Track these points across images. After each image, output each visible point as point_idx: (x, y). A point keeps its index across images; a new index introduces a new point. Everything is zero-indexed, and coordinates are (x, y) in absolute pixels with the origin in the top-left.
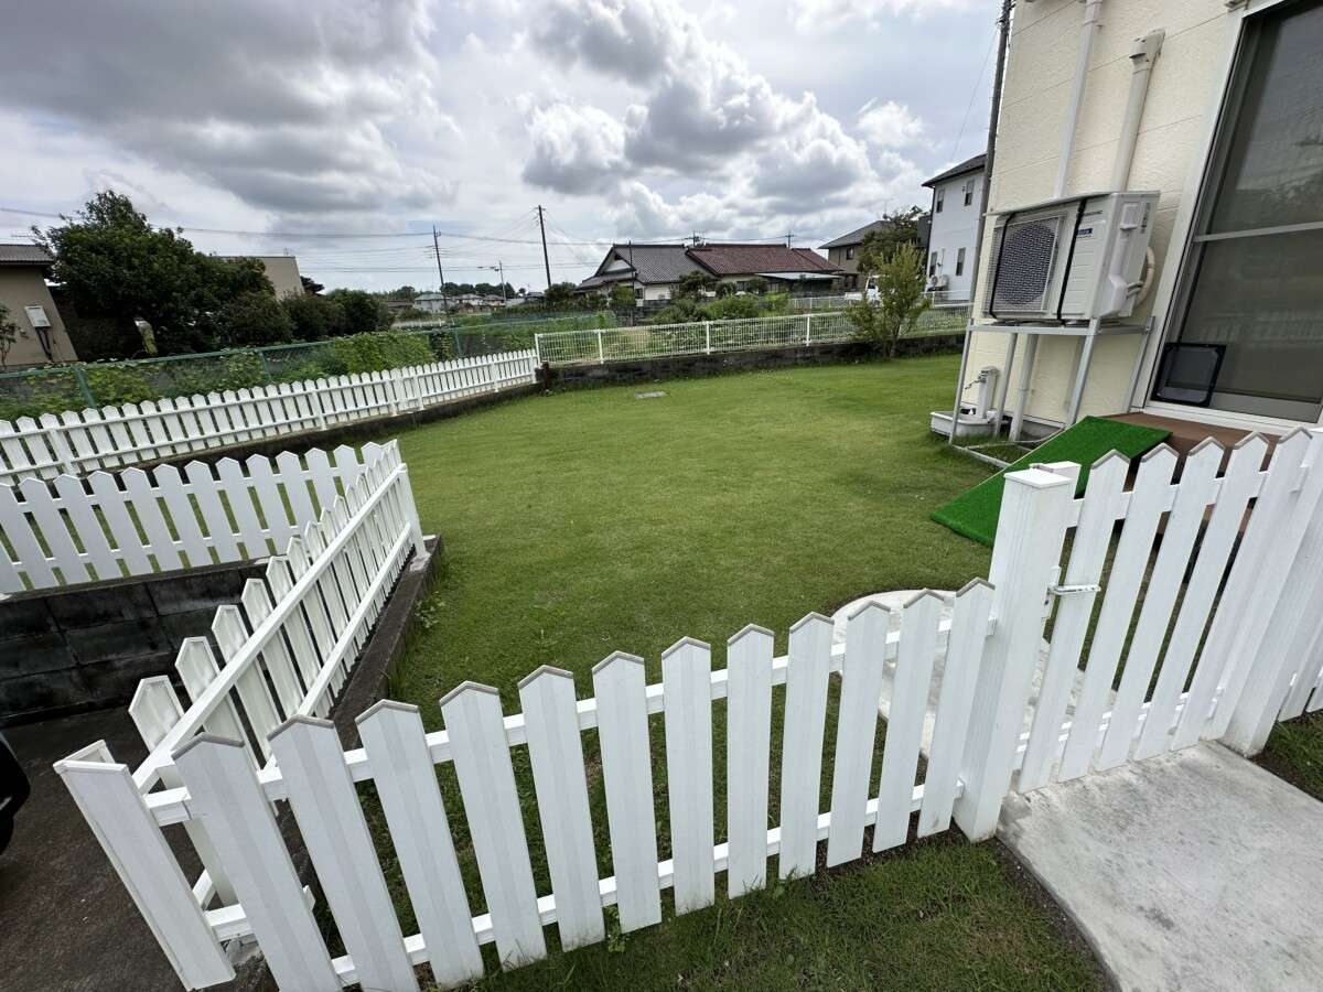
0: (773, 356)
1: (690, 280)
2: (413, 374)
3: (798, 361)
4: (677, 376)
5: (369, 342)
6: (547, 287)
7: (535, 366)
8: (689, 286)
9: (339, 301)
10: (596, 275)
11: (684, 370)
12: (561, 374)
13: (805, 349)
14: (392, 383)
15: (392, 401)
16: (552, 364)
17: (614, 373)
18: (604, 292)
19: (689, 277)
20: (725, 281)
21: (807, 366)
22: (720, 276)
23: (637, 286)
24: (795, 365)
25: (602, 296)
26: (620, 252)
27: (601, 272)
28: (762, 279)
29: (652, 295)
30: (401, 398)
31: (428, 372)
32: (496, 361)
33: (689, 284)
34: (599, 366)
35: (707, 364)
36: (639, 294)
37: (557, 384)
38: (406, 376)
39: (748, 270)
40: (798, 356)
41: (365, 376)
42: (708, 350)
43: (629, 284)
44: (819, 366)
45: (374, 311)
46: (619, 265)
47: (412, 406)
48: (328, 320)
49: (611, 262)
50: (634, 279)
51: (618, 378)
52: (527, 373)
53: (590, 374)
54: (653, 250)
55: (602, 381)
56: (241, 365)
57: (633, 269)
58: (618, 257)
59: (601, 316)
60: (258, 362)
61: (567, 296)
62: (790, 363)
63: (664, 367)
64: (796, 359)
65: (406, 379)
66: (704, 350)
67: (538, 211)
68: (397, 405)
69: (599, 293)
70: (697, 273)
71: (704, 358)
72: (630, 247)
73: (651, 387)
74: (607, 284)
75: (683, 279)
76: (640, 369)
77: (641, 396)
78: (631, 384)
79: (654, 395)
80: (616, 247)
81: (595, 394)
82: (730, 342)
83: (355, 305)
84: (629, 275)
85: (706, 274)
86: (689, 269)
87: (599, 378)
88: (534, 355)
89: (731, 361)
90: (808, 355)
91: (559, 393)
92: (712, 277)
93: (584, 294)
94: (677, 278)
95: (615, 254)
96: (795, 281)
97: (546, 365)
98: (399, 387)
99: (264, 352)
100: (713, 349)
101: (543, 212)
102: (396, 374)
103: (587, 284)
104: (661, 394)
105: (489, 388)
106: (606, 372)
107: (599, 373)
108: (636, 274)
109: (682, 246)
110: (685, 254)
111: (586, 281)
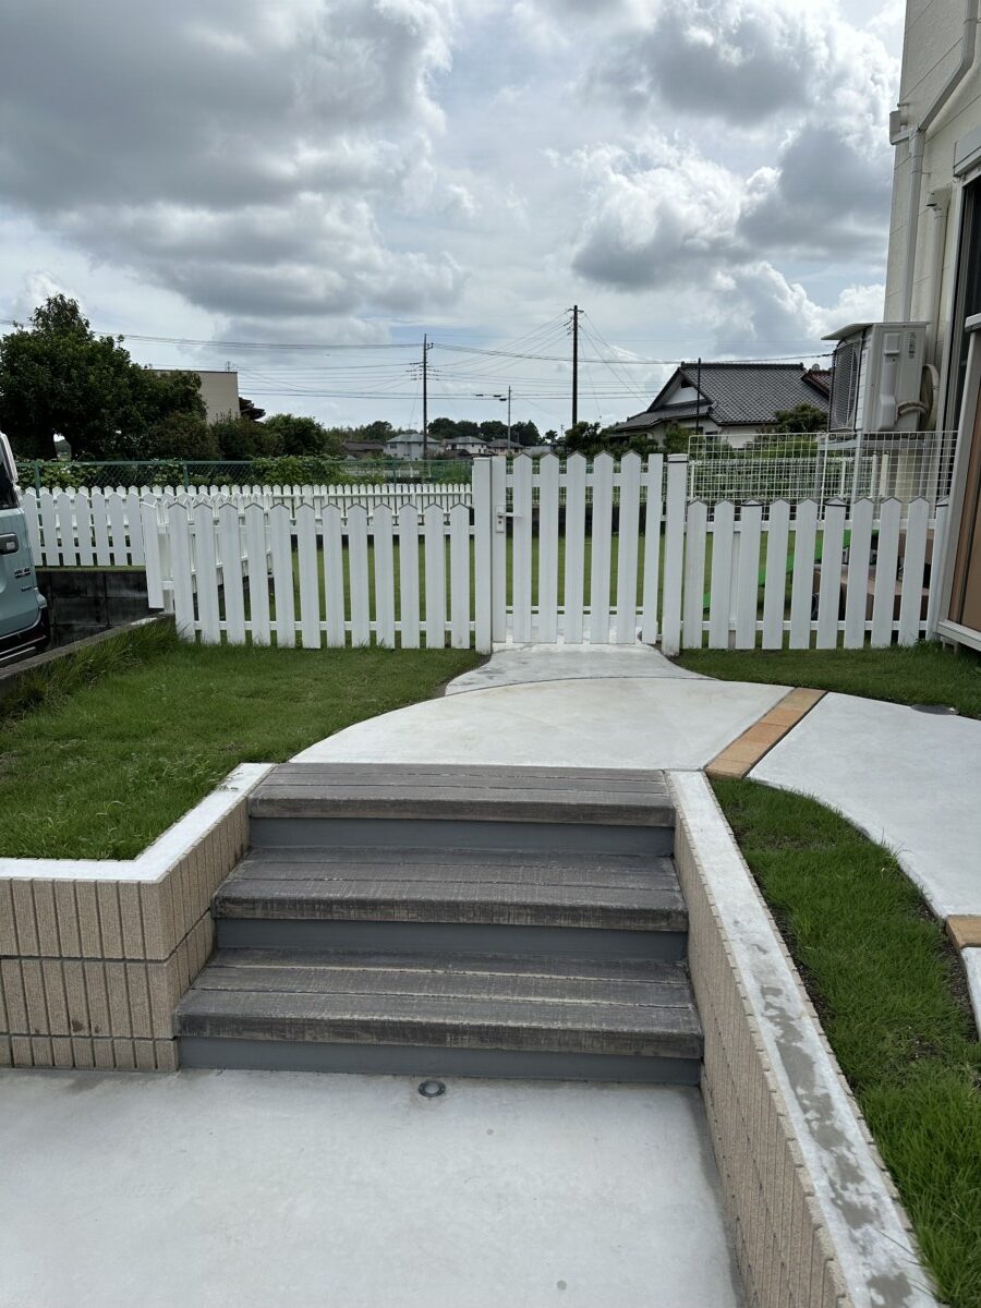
1: (793, 418)
6: (569, 426)
9: (278, 430)
10: (650, 410)
19: (791, 416)
23: (709, 427)
25: (652, 442)
26: (692, 375)
27: (659, 404)
33: (790, 426)
46: (688, 395)
49: (675, 391)
57: (708, 402)
58: (686, 384)
67: (572, 313)
74: (664, 423)
75: (780, 418)
86: (799, 401)
93: (627, 439)
94: (772, 417)
95: (682, 378)
108: (710, 409)
109: (800, 367)
110: (802, 379)
111: (632, 418)
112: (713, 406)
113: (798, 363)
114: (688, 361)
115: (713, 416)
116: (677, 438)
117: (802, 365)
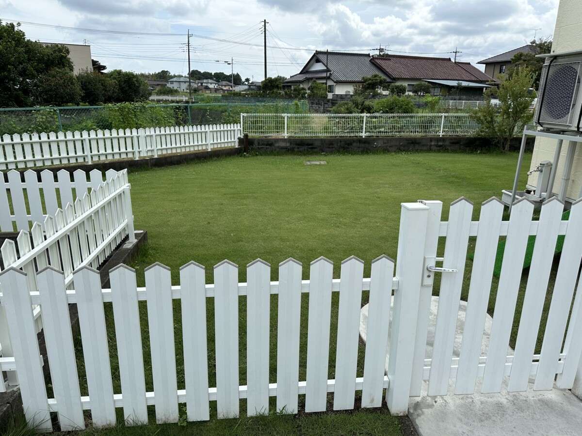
0: (412, 143)
1: (370, 81)
2: (153, 133)
3: (432, 147)
4: (339, 152)
5: (129, 109)
6: (263, 79)
7: (239, 136)
8: (369, 86)
9: (115, 78)
10: (301, 73)
11: (344, 148)
12: (256, 143)
13: (439, 139)
14: (138, 137)
15: (136, 149)
16: (250, 135)
17: (294, 146)
18: (305, 86)
19: (370, 79)
20: (398, 84)
21: (439, 151)
22: (395, 79)
23: (330, 83)
24: (430, 150)
25: (303, 89)
26: (321, 57)
27: (305, 71)
28: (427, 83)
29: (340, 90)
30: (143, 148)
31: (163, 132)
32: (211, 129)
33: (369, 84)
34: (284, 140)
35: (363, 145)
36: (331, 88)
37: (253, 149)
38: (148, 133)
39: (418, 76)
40: (433, 143)
41: (121, 131)
42: (364, 135)
43: (325, 81)
44: (448, 152)
45: (138, 87)
46: (319, 67)
47: (150, 154)
48: (106, 91)
49: (312, 65)
50: (328, 78)
51: (296, 150)
52: (233, 140)
53: (277, 145)
54: (344, 57)
55: (284, 150)
56: (44, 117)
57: (328, 70)
58: (318, 61)
59: (296, 104)
60: (56, 116)
61: (277, 87)
62: (425, 148)
63: (330, 145)
64: (431, 145)
65: (147, 136)
66: (361, 134)
67: (263, 23)
68: (139, 152)
69: (301, 86)
70: (376, 76)
71: (360, 140)
72: (327, 53)
73: (317, 157)
74: (308, 80)
75: (365, 80)
76: (312, 144)
77: (308, 163)
78: (305, 155)
79: (318, 163)
80: (318, 53)
81: (278, 159)
82: (382, 130)
83: (125, 82)
84: (324, 75)
85: (383, 77)
86: (370, 72)
87: (282, 148)
88: (239, 128)
89: (379, 144)
90: (440, 143)
91: (253, 156)
92: (388, 80)
93: (290, 86)
94: (360, 79)
95: (316, 58)
96: (453, 87)
97: (246, 136)
98: (142, 141)
99: (60, 110)
100: (367, 134)
101: (267, 25)
102: (141, 131)
103: (293, 79)
104: (322, 163)
105: (204, 148)
106: (288, 145)
107: (283, 144)
108: (330, 74)
109: (368, 55)
110: (370, 61)
111: (293, 76)
112: (331, 73)
113: (368, 53)
114: (319, 50)
115: (332, 77)
116: (317, 88)
117: (369, 54)
